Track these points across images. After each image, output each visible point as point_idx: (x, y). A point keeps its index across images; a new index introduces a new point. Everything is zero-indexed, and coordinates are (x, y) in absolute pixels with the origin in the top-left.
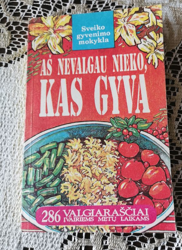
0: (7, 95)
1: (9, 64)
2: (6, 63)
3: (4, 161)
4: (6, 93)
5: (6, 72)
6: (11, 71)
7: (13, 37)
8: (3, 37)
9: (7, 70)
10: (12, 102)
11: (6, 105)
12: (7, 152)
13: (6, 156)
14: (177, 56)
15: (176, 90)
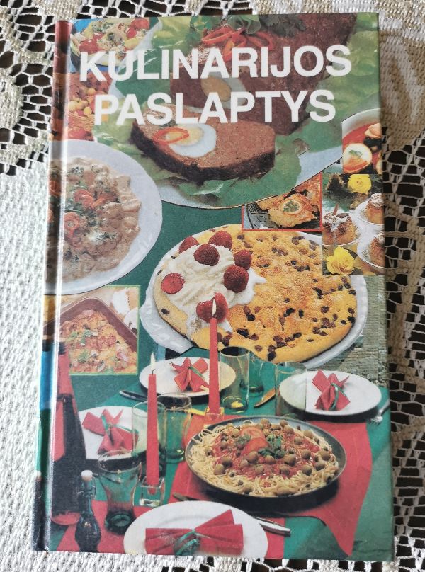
0: (14, 242)
1: (19, 169)
2: (11, 166)
3: (5, 399)
4: (10, 236)
5: (11, 188)
6: (23, 185)
7: (28, 101)
8: (5, 101)
9: (12, 183)
10: (24, 259)
11: (10, 265)
12: (13, 378)
13: (10, 386)
14: (417, 162)
15: (410, 245)
